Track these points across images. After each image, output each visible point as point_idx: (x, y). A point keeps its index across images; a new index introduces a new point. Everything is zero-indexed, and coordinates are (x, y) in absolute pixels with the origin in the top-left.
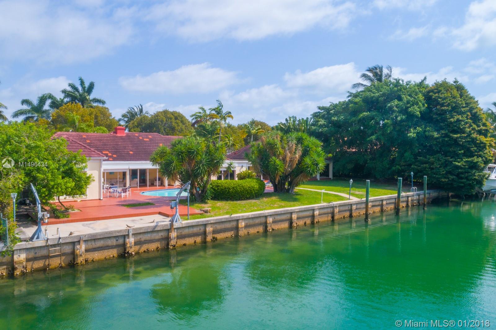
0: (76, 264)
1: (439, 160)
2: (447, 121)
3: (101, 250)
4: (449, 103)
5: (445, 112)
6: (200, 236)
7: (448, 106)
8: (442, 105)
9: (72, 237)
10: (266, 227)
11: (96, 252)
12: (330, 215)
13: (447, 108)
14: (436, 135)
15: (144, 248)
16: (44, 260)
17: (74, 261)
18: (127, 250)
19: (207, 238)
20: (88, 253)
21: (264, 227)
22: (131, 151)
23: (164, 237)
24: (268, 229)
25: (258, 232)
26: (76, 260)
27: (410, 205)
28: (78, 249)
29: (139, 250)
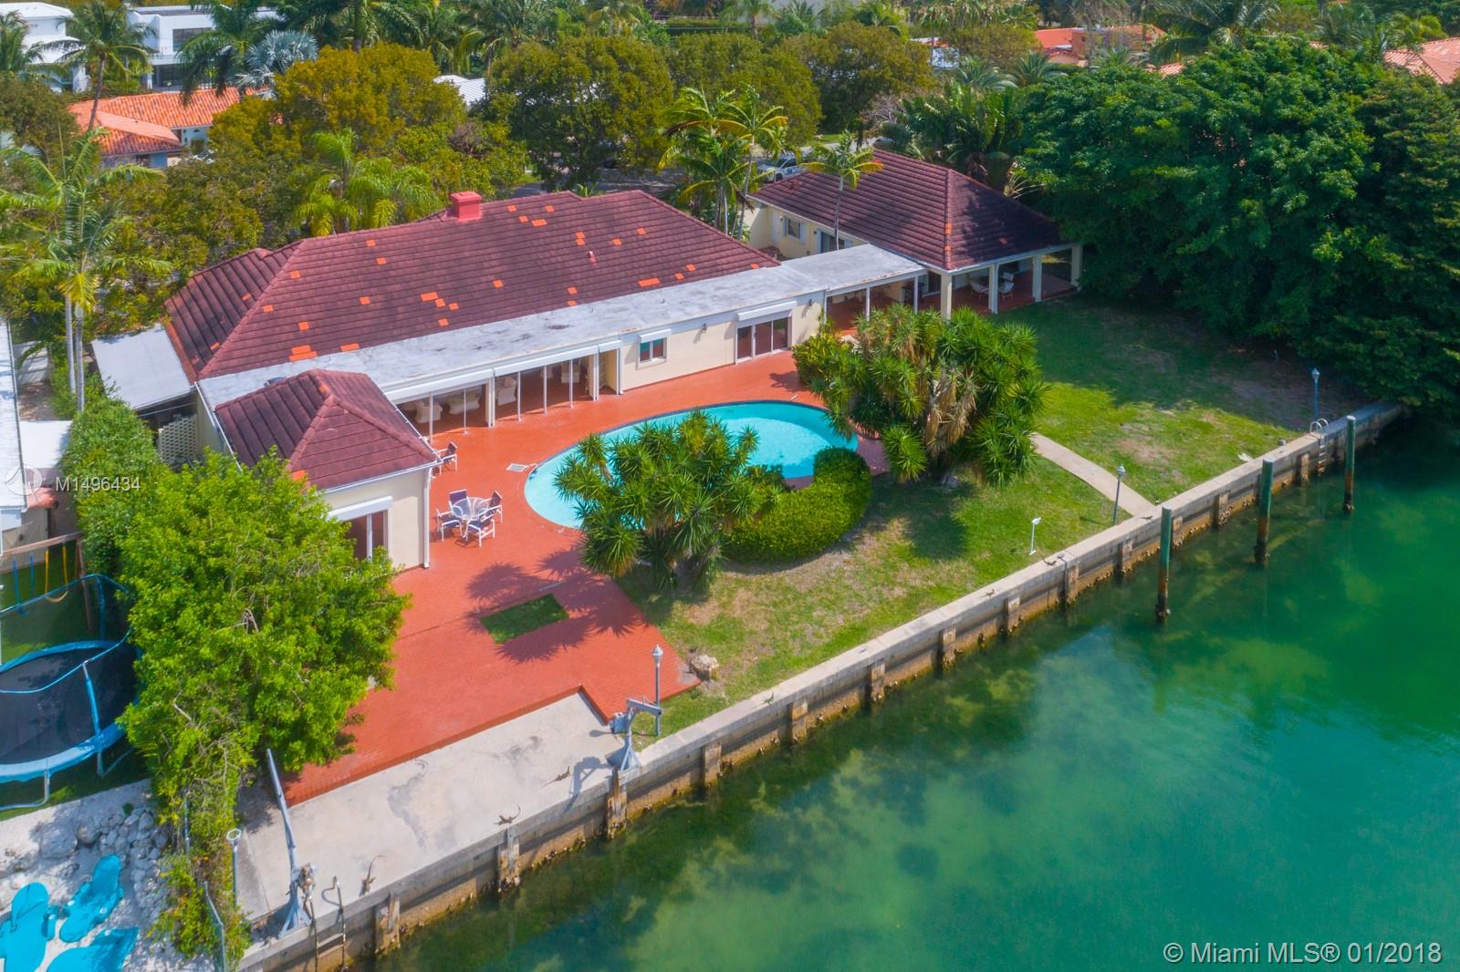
0: (379, 953)
1: (1402, 334)
2: (1431, 221)
3: (437, 895)
4: (1441, 168)
5: (1426, 193)
6: (689, 774)
7: (1437, 175)
8: (1418, 169)
9: (369, 897)
10: (869, 689)
11: (426, 903)
12: (1055, 592)
13: (1436, 183)
14: (1396, 260)
15: (544, 853)
16: (303, 965)
17: (374, 947)
18: (502, 878)
19: (707, 774)
20: (408, 912)
21: (863, 691)
22: (499, 276)
23: (593, 809)
24: (873, 694)
25: (845, 710)
26: (378, 943)
27: (1305, 475)
28: (383, 916)
29: (531, 862)
